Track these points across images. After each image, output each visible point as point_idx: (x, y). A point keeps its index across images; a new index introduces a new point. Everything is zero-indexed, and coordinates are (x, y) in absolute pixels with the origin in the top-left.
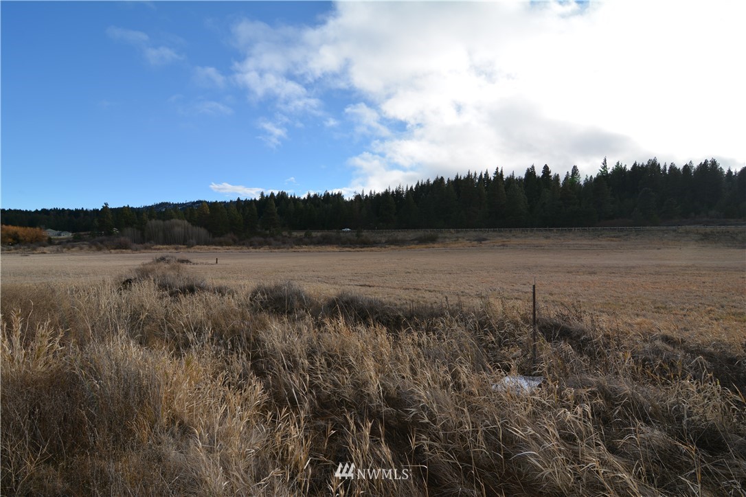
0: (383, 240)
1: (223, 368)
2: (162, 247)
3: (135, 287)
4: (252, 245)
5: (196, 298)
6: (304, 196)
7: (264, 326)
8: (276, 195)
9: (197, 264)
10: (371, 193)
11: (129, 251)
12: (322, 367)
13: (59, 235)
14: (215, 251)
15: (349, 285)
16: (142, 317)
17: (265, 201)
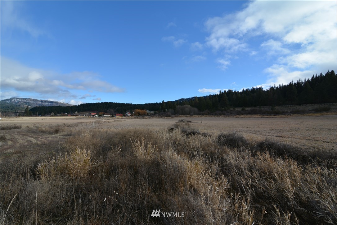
0: (289, 111)
1: (208, 169)
2: (181, 116)
3: (174, 131)
4: (216, 115)
5: (196, 137)
6: (241, 91)
7: (225, 152)
8: (227, 92)
9: (194, 123)
10: (280, 85)
11: (171, 118)
12: (257, 177)
13: (150, 112)
14: (201, 117)
15: (269, 135)
16: (177, 143)
17: (222, 95)
